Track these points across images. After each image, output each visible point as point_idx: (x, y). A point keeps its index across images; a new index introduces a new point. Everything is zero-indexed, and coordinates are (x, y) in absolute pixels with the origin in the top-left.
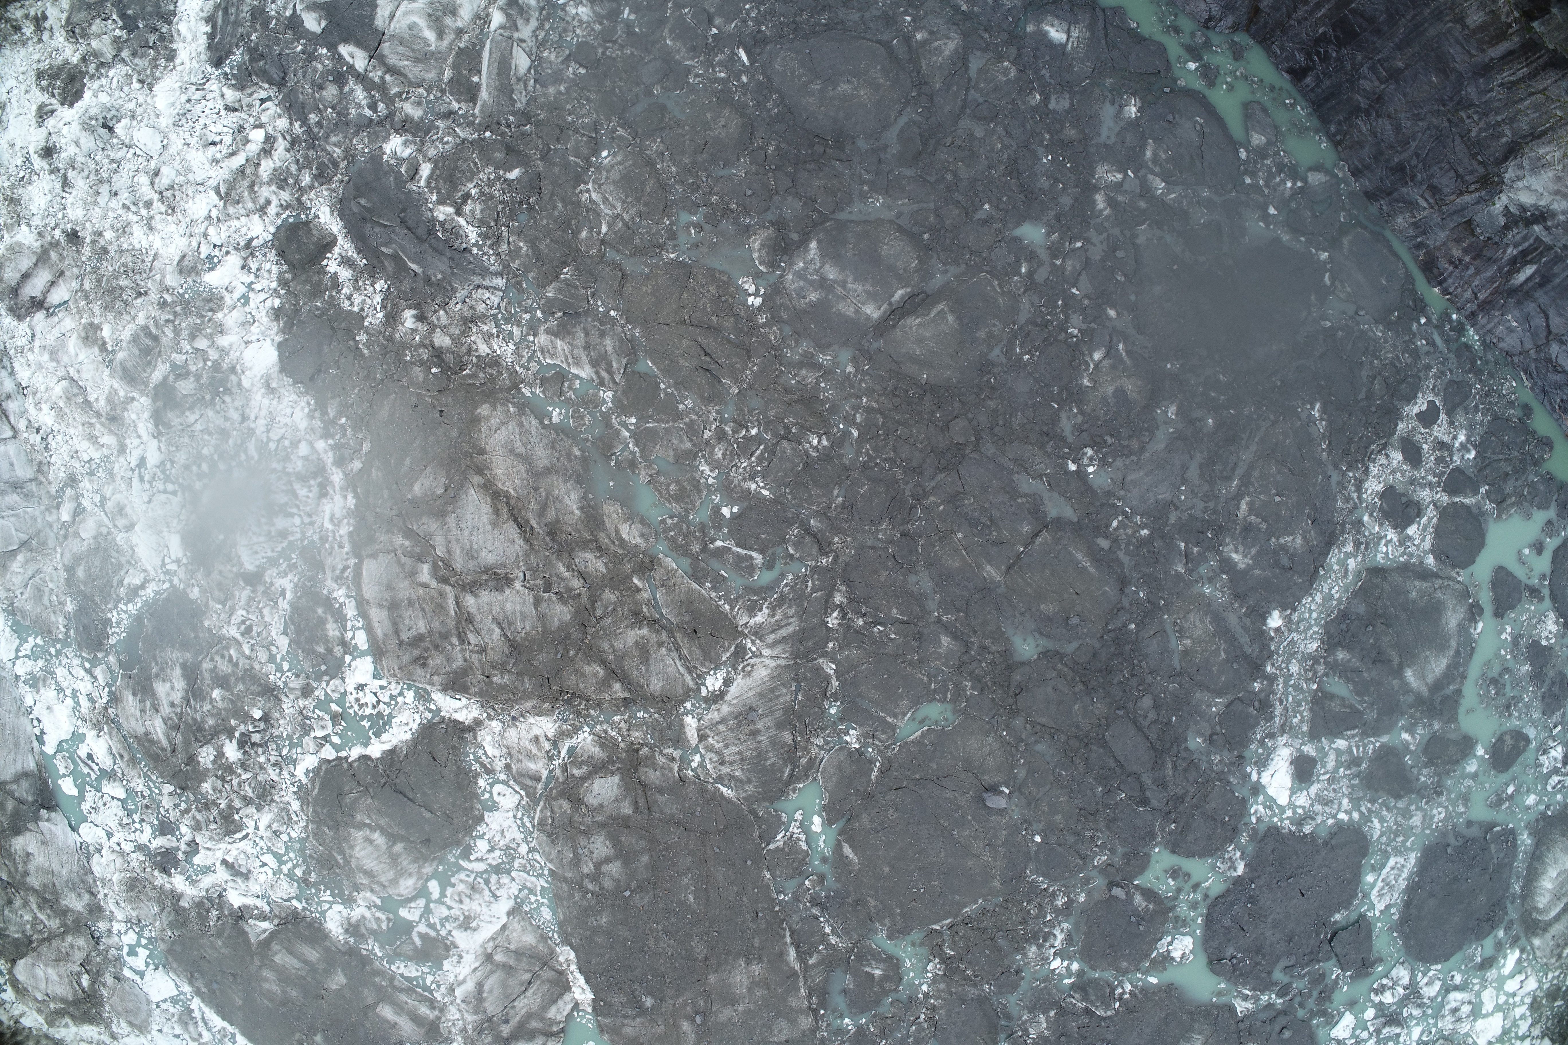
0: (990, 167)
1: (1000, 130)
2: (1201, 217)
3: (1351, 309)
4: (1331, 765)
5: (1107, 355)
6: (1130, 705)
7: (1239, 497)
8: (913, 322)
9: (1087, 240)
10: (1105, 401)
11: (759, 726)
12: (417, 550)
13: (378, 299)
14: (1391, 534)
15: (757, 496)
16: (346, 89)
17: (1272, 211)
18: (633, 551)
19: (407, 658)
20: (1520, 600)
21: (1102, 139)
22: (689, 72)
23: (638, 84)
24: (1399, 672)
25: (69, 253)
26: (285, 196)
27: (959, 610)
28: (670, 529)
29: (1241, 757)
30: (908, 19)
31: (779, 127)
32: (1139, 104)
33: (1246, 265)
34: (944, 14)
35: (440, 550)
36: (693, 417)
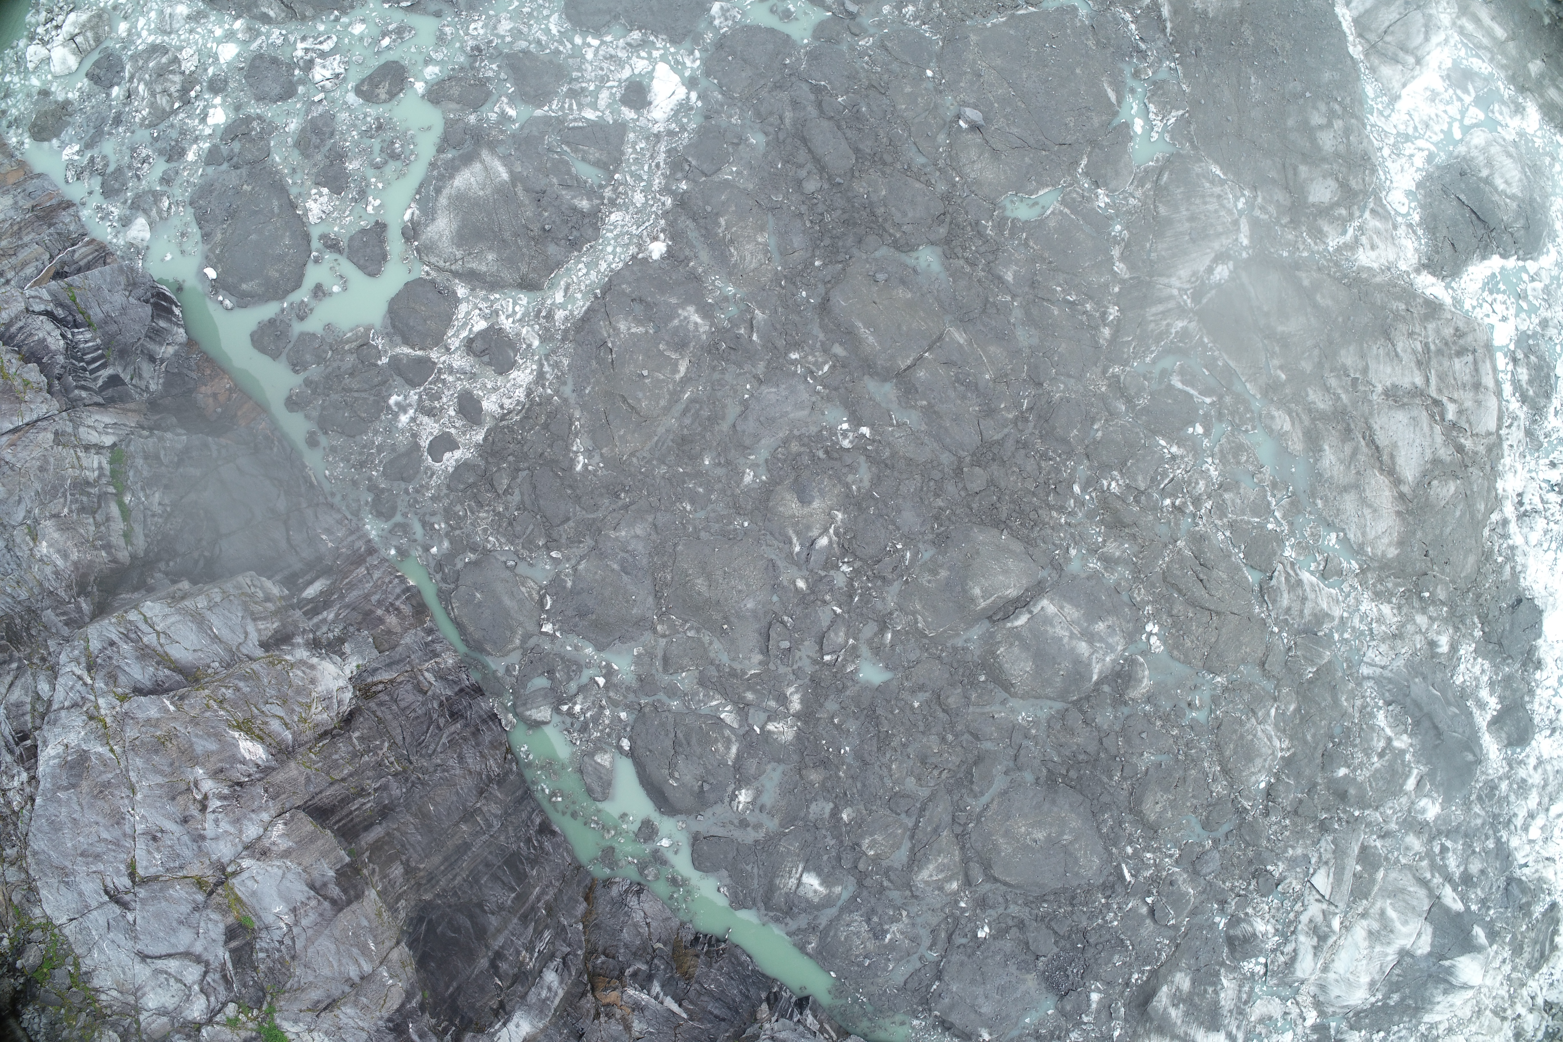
1: (889, 784)
2: (685, 680)
4: (604, 95)
5: (813, 543)
6: (826, 186)
7: (686, 381)
8: (1012, 592)
9: (815, 662)
10: (822, 494)
11: (1187, 225)
12: (1455, 434)
13: (1462, 668)
14: (506, 324)
15: (1171, 440)
16: (1462, 869)
17: (601, 681)
18: (1282, 404)
19: (1470, 338)
20: (351, 239)
21: (782, 769)
22: (1177, 861)
23: (1225, 851)
24: (515, 178)
27: (994, 304)
28: (1249, 420)
29: (707, 118)
30: (963, 905)
31: (1105, 798)
32: (735, 804)
33: (642, 624)
34: (925, 908)
35: (1438, 429)
36: (1219, 523)
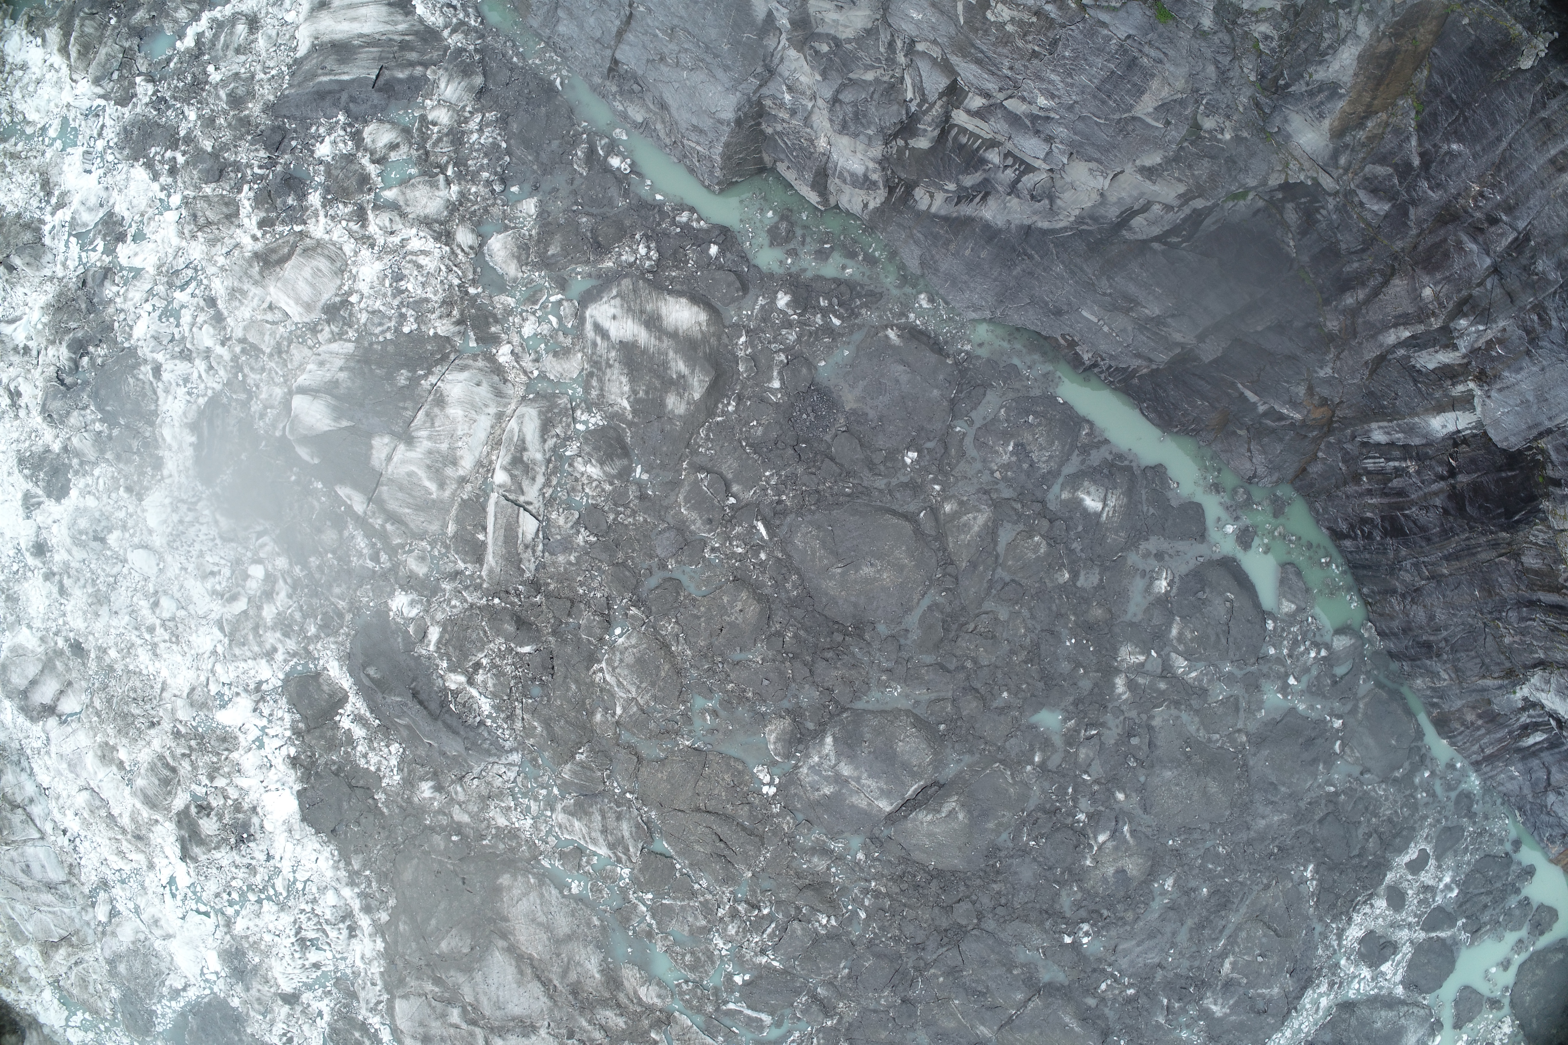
0: (1012, 652)
1: (1025, 612)
2: (1220, 692)
3: (1356, 771)
5: (1112, 837)
7: (1223, 955)
8: (924, 817)
9: (1103, 725)
10: (1105, 880)
12: (447, 996)
13: (394, 762)
14: (1365, 973)
15: (768, 967)
16: (346, 533)
17: (1292, 681)
18: (650, 1009)
20: (1480, 1012)
21: (1128, 617)
22: (706, 545)
23: (651, 557)
25: (75, 663)
26: (291, 644)
28: (685, 993)
30: (937, 487)
31: (798, 613)
32: (1170, 577)
33: (1259, 740)
34: (975, 480)
35: (469, 998)
36: (709, 897)
